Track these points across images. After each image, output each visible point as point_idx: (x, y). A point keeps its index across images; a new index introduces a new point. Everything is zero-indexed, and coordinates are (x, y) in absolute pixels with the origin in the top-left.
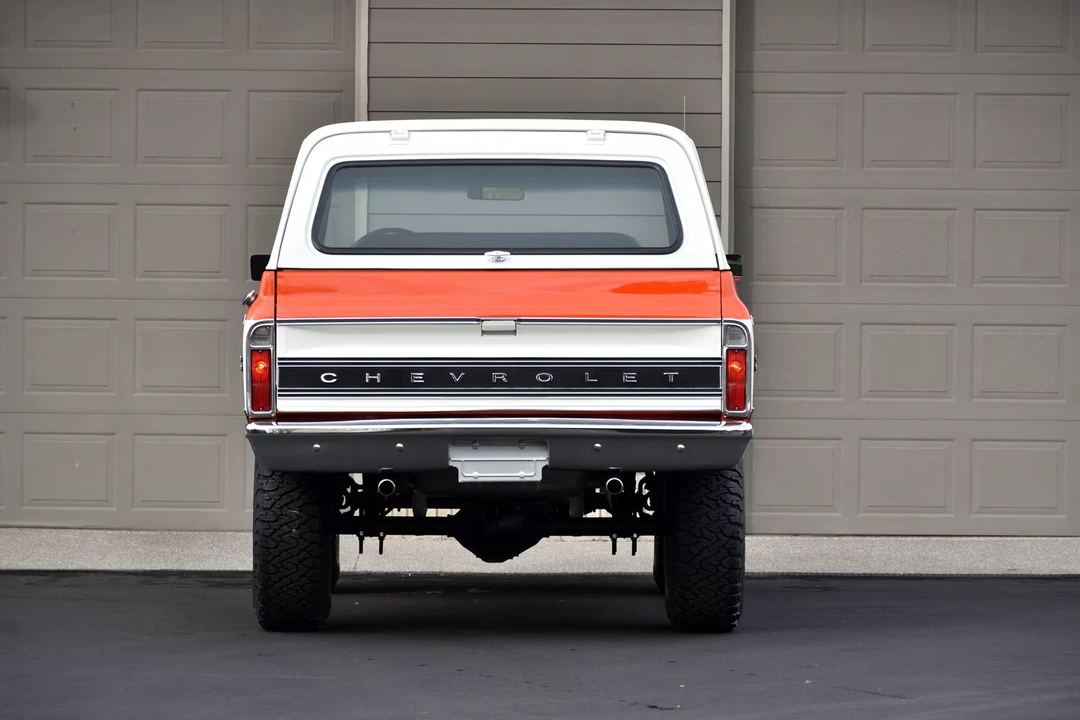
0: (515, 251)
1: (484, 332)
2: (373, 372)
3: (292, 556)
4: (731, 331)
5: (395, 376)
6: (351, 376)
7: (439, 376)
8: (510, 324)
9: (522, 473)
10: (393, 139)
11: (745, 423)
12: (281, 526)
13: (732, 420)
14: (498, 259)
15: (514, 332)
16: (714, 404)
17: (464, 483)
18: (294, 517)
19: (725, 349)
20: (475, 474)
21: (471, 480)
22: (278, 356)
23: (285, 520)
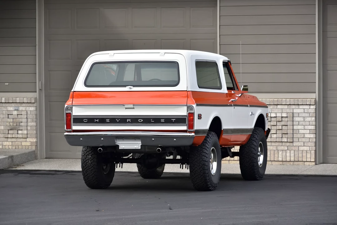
0: (134, 86)
1: (126, 108)
2: (97, 119)
3: (89, 169)
4: (189, 108)
5: (102, 120)
6: (91, 120)
7: (113, 120)
8: (132, 106)
9: (135, 147)
10: (110, 56)
11: (193, 133)
12: (86, 160)
13: (190, 132)
14: (130, 88)
15: (134, 108)
16: (185, 128)
17: (121, 149)
18: (90, 158)
19: (188, 113)
20: (123, 147)
21: (122, 148)
22: (73, 115)
23: (87, 159)
